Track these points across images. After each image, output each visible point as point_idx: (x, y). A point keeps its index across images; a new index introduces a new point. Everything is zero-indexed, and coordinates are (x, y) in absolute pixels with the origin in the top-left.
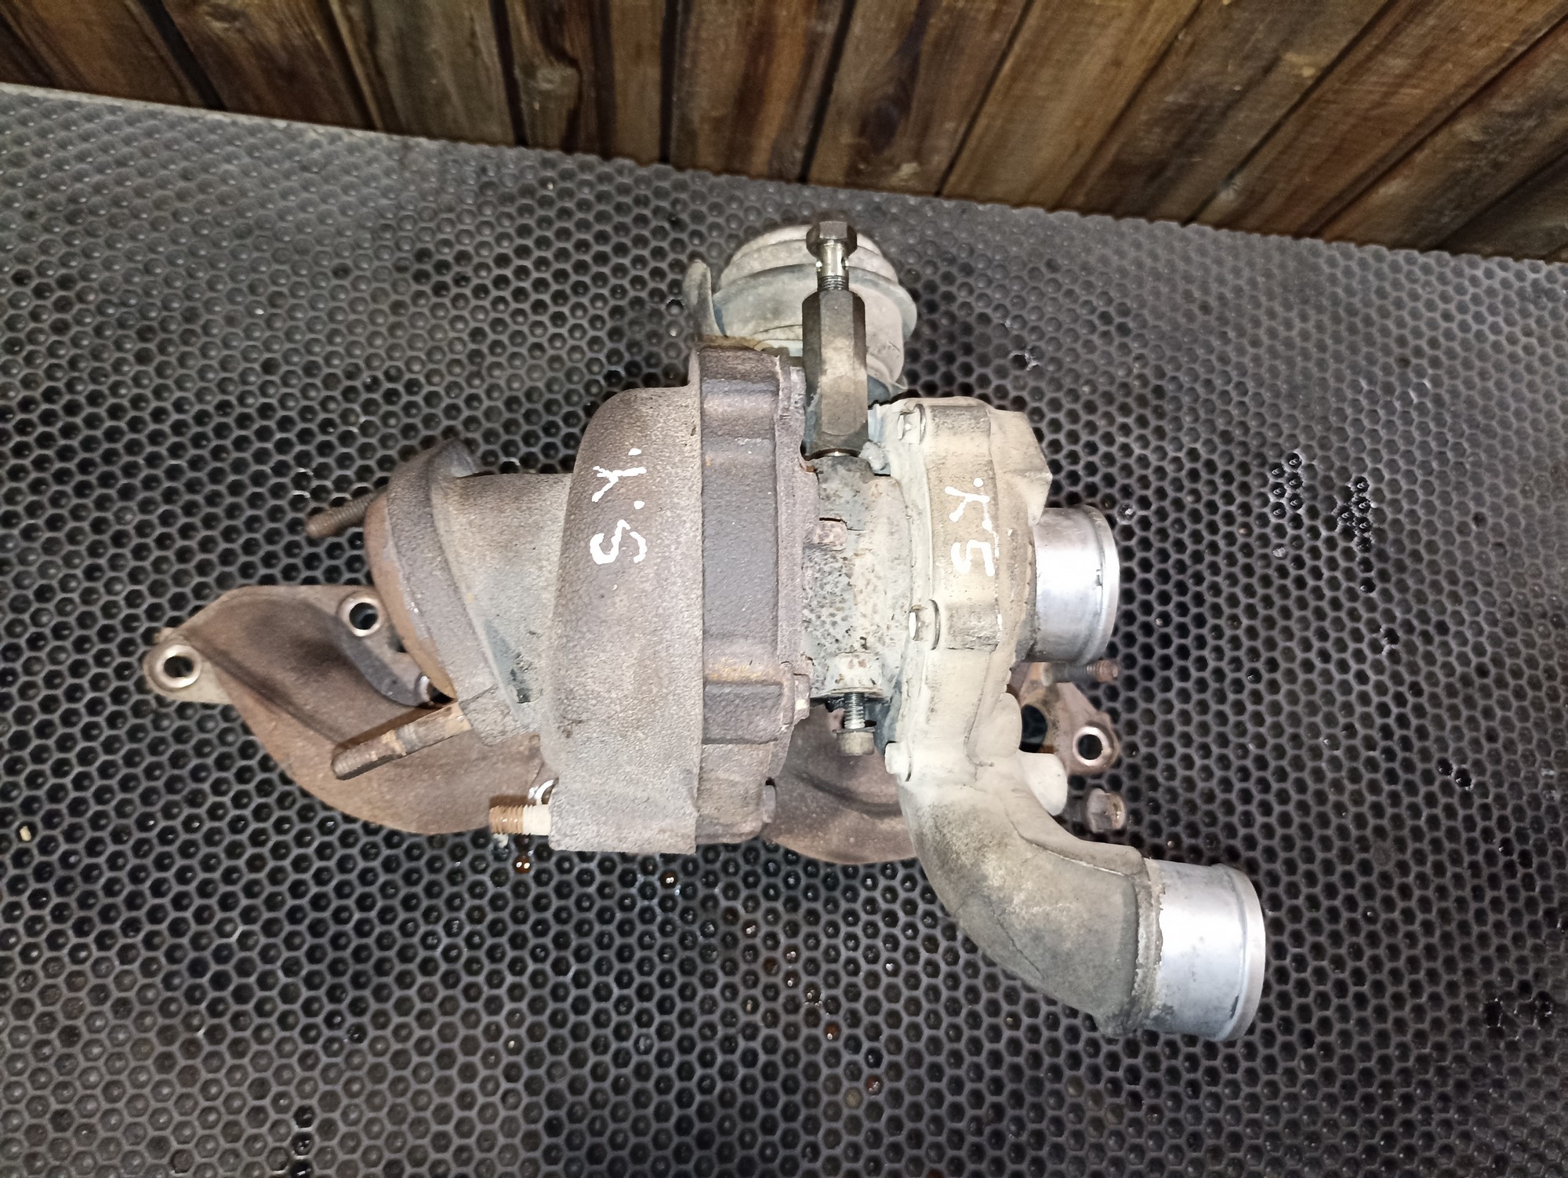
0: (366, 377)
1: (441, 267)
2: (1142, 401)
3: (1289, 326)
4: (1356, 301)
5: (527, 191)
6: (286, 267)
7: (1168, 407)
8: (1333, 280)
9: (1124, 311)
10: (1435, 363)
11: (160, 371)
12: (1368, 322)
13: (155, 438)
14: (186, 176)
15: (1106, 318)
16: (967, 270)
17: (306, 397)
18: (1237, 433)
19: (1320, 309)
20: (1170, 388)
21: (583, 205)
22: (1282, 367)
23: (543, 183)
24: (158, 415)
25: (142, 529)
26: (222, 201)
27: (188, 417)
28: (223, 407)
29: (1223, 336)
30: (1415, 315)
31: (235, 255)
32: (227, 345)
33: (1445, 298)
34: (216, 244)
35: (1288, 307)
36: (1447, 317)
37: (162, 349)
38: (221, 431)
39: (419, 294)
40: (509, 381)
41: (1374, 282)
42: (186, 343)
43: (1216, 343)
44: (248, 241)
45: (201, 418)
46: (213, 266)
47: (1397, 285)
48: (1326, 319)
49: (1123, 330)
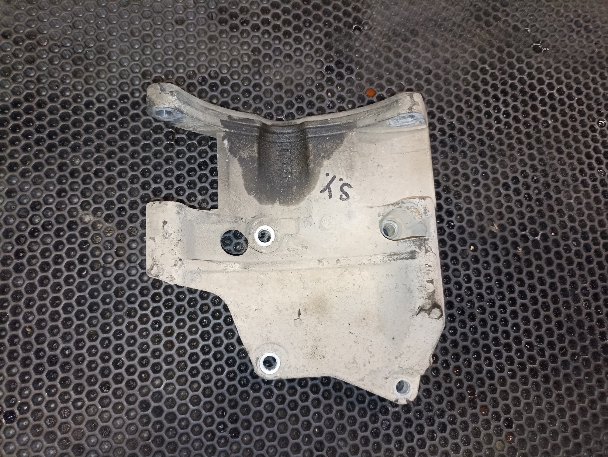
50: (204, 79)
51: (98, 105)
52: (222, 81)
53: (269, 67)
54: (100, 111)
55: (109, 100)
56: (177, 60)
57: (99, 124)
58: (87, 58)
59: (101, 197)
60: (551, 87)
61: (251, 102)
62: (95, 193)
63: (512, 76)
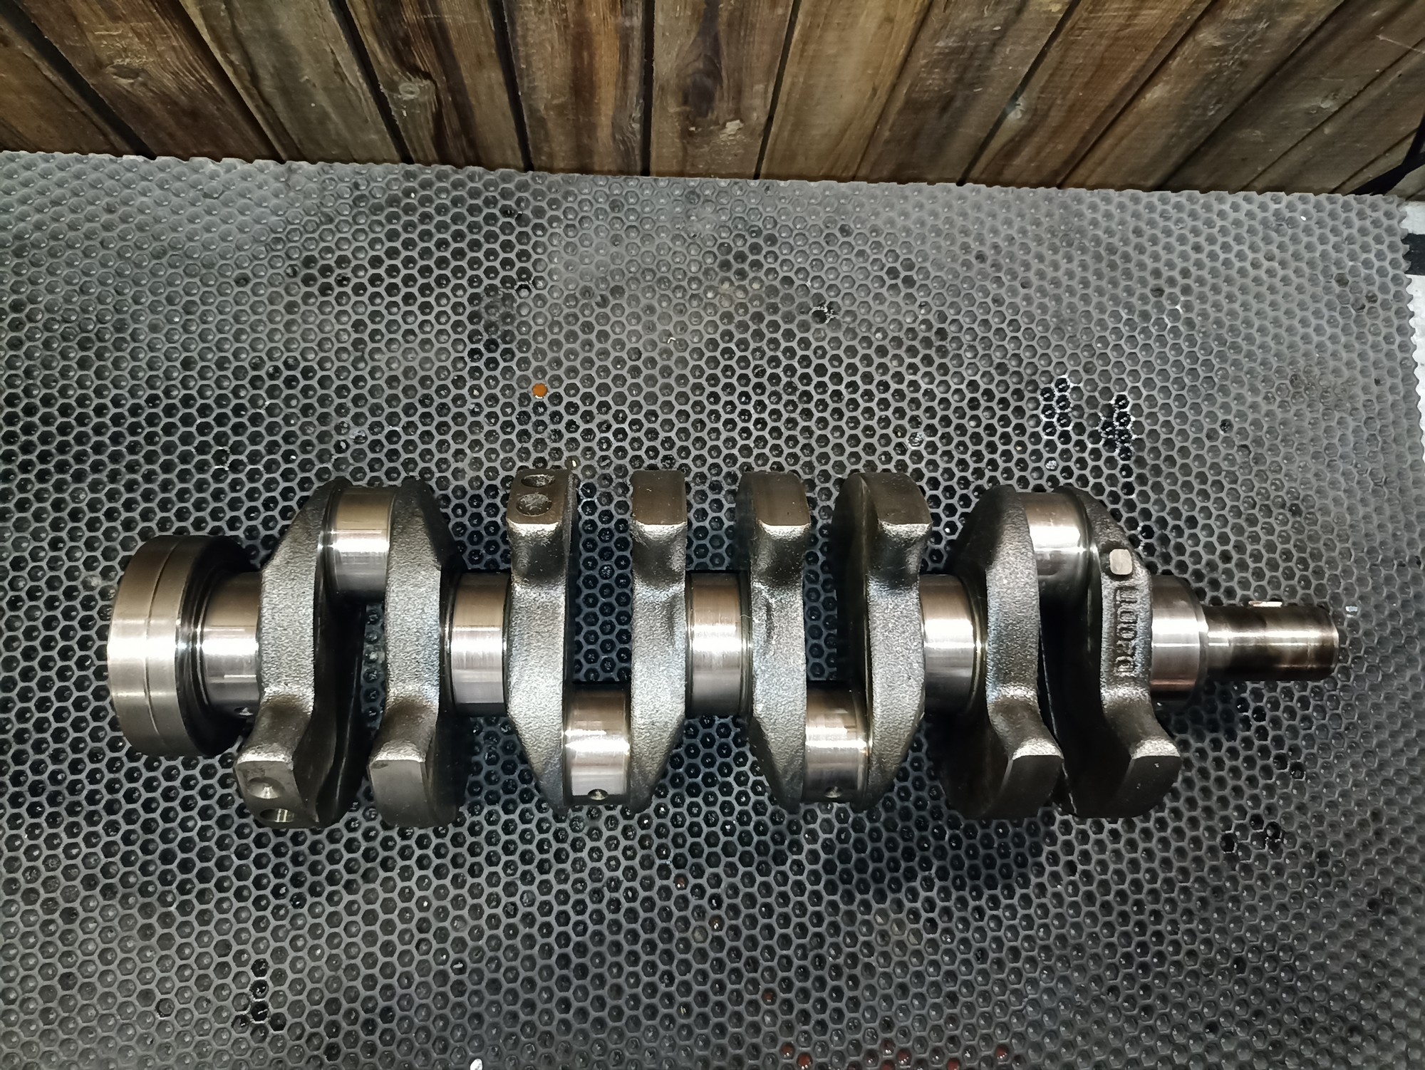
0: (269, 366)
1: (326, 270)
2: (927, 342)
3: (1056, 266)
4: (1115, 240)
5: (393, 201)
6: (197, 280)
7: (951, 347)
8: (1095, 223)
9: (909, 266)
10: (1186, 290)
11: (99, 374)
12: (1126, 258)
13: (99, 430)
14: (110, 210)
15: (893, 272)
16: (772, 239)
17: (220, 387)
18: (1012, 365)
19: (1083, 250)
20: (951, 330)
21: (441, 209)
22: (1052, 305)
23: (407, 193)
24: (100, 410)
25: (93, 505)
26: (141, 228)
27: (124, 411)
28: (152, 400)
29: (998, 280)
30: (1168, 248)
31: (154, 274)
32: (152, 349)
33: (1195, 232)
34: (138, 266)
35: (1055, 250)
36: (1197, 248)
37: (100, 356)
38: (152, 420)
39: (308, 296)
40: (388, 363)
41: (1132, 223)
42: (119, 349)
43: (992, 287)
44: (164, 261)
45: (135, 410)
46: (137, 284)
47: (1152, 223)
48: (1088, 258)
49: (909, 281)
50: (276, 369)
51: (113, 411)
52: (307, 373)
53: (379, 350)
54: (117, 420)
55: (131, 401)
56: (237, 340)
57: (116, 438)
58: (101, 340)
59: (115, 550)
60: (837, 378)
61: (350, 405)
62: (105, 544)
63: (774, 361)
